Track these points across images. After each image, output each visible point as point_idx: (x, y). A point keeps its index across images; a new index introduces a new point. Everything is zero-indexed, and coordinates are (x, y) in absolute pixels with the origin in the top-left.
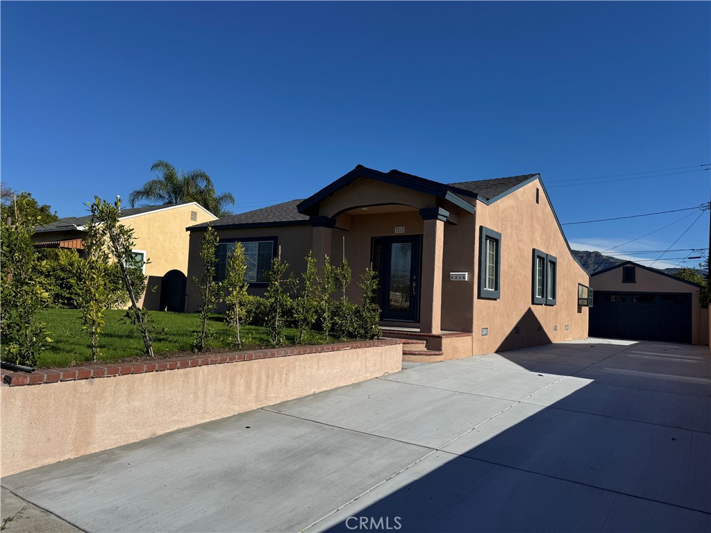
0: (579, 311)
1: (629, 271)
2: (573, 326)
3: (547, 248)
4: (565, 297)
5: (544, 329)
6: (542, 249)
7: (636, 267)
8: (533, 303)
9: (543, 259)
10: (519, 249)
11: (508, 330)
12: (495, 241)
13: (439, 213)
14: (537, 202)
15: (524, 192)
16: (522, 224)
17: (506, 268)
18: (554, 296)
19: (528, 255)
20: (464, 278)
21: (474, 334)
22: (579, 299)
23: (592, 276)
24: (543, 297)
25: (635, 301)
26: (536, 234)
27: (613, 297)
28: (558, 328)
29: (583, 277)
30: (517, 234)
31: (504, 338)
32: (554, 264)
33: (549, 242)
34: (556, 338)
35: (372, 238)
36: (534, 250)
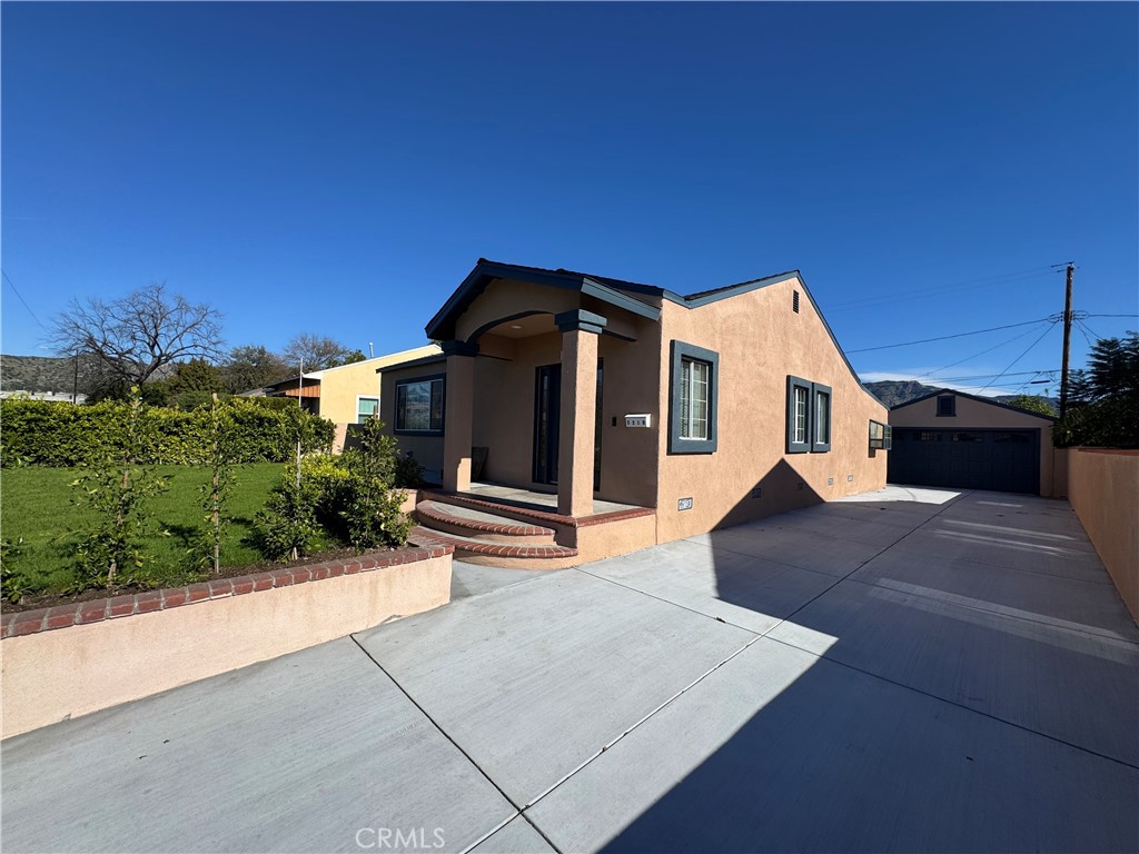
0: (872, 454)
1: (947, 401)
2: (861, 475)
3: (815, 375)
4: (848, 438)
5: (810, 484)
6: (807, 376)
7: (957, 397)
8: (787, 452)
9: (807, 390)
10: (760, 375)
11: (737, 496)
12: (708, 365)
13: (580, 318)
14: (796, 309)
15: (769, 295)
16: (766, 340)
17: (735, 405)
18: (827, 439)
19: (779, 385)
20: (644, 422)
21: (659, 510)
22: (870, 440)
23: (892, 409)
24: (806, 442)
25: (956, 439)
26: (794, 355)
27: (924, 434)
28: (836, 480)
29: (876, 411)
30: (755, 355)
31: (729, 508)
32: (827, 396)
33: (819, 366)
34: (831, 494)
35: (537, 369)
36: (788, 377)
